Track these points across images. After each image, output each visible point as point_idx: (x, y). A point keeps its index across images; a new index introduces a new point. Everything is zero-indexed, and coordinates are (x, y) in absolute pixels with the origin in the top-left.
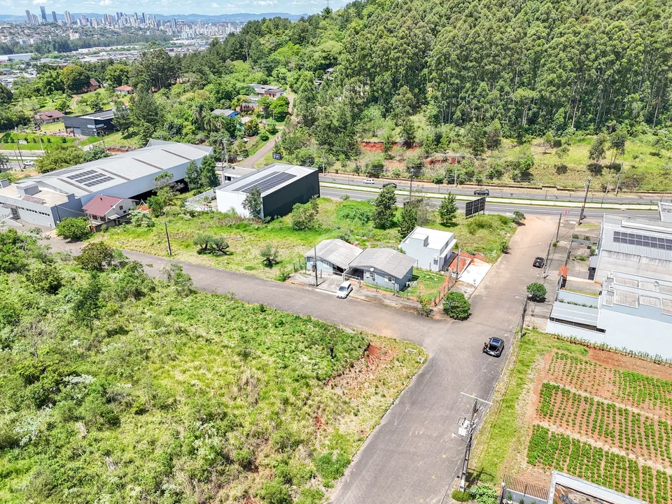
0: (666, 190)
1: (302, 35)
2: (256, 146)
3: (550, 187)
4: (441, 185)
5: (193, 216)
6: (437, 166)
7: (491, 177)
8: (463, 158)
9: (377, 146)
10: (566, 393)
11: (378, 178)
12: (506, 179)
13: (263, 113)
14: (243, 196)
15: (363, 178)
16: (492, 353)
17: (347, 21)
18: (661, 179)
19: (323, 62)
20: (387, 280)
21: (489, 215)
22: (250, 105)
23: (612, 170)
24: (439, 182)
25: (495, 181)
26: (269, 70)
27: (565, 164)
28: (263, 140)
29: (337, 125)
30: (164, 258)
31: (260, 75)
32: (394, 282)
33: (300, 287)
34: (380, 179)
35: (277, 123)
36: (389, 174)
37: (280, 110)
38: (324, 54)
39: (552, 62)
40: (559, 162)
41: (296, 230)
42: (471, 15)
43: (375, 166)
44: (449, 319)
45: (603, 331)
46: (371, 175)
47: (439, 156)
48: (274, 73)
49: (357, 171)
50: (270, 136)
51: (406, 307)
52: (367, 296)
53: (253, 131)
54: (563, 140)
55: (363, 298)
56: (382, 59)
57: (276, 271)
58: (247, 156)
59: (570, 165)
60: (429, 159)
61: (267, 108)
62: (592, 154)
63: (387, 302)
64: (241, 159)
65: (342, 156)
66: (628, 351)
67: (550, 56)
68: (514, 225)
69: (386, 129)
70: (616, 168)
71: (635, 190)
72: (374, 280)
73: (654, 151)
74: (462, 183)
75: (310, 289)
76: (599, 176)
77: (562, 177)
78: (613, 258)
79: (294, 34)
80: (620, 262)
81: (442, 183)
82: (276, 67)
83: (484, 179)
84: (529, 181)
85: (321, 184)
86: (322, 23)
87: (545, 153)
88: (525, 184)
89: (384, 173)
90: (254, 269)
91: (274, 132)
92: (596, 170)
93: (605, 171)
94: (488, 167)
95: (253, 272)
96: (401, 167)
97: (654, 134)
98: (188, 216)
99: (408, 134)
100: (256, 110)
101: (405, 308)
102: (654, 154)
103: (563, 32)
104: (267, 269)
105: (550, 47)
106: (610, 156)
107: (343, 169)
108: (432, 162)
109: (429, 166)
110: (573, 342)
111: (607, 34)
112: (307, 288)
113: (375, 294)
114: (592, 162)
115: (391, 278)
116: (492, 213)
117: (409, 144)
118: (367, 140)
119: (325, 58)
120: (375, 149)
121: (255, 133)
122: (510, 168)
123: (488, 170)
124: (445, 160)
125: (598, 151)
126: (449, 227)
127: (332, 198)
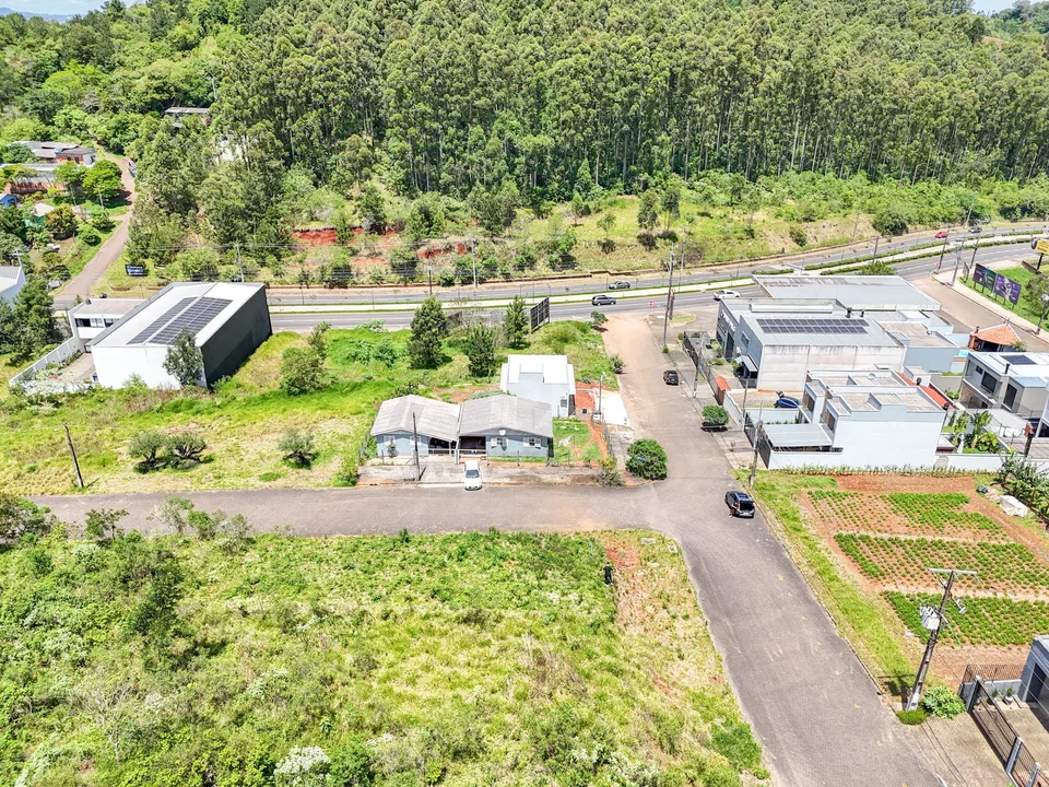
0: (733, 259)
1: (84, 48)
2: (78, 256)
3: (600, 272)
4: (452, 288)
5: (57, 405)
6: (439, 258)
7: (521, 267)
8: (476, 243)
9: (322, 235)
10: (865, 539)
11: (346, 287)
12: (542, 267)
13: (67, 194)
14: (160, 353)
15: (318, 291)
16: (746, 514)
17: (162, 25)
18: (723, 245)
19: (157, 97)
20: (528, 445)
21: (557, 323)
22: (34, 181)
23: (667, 241)
24: (449, 283)
25: (527, 272)
26: (46, 115)
27: (610, 238)
28: (91, 244)
29: (243, 205)
30: (67, 496)
31: (31, 124)
32: (539, 445)
33: (390, 487)
34: (350, 290)
35: (109, 211)
36: (364, 279)
37: (108, 187)
38: (155, 83)
39: (564, 93)
40: (602, 235)
41: (295, 394)
42: (429, 21)
43: (337, 269)
44: (646, 482)
45: (837, 450)
46: (332, 285)
47: (437, 243)
48: (59, 119)
49: (304, 279)
50: (101, 235)
51: (579, 479)
52: (511, 477)
53: (65, 230)
54: (592, 205)
55: (507, 480)
56: (297, 91)
57: (325, 472)
58: (67, 277)
59: (617, 239)
60: (423, 249)
61: (76, 183)
62: (640, 221)
63: (547, 478)
64: (57, 283)
65: (271, 259)
66: (873, 469)
67: (559, 84)
68: (595, 332)
69: (331, 206)
70: (672, 237)
71: (699, 263)
72: (504, 448)
73: (702, 210)
74: (482, 281)
75: (411, 486)
76: (654, 251)
77: (612, 256)
78: (779, 355)
79: (66, 46)
80: (787, 357)
81: (453, 284)
82: (60, 106)
83: (512, 273)
84: (573, 267)
85: (271, 309)
86: (116, 28)
87: (576, 225)
88: (569, 272)
89: (355, 279)
90: (279, 476)
91: (107, 227)
92: (648, 242)
93: (659, 243)
94: (514, 253)
95: (280, 483)
96: (382, 267)
97: (689, 188)
98: (48, 407)
99: (375, 212)
100: (51, 191)
101: (578, 481)
102: (703, 215)
103: (568, 50)
104: (303, 472)
105: (557, 73)
106: (663, 222)
107: (278, 279)
108: (429, 254)
109: (426, 261)
110: (812, 473)
111: (622, 52)
112: (404, 486)
113: (519, 470)
114: (643, 231)
115: (533, 439)
116: (560, 319)
117: (378, 228)
118: (304, 228)
119: (158, 90)
120: (319, 240)
121: (72, 232)
122: (543, 251)
123: (516, 259)
124: (449, 249)
125: (647, 217)
126: (521, 348)
127: (298, 331)
